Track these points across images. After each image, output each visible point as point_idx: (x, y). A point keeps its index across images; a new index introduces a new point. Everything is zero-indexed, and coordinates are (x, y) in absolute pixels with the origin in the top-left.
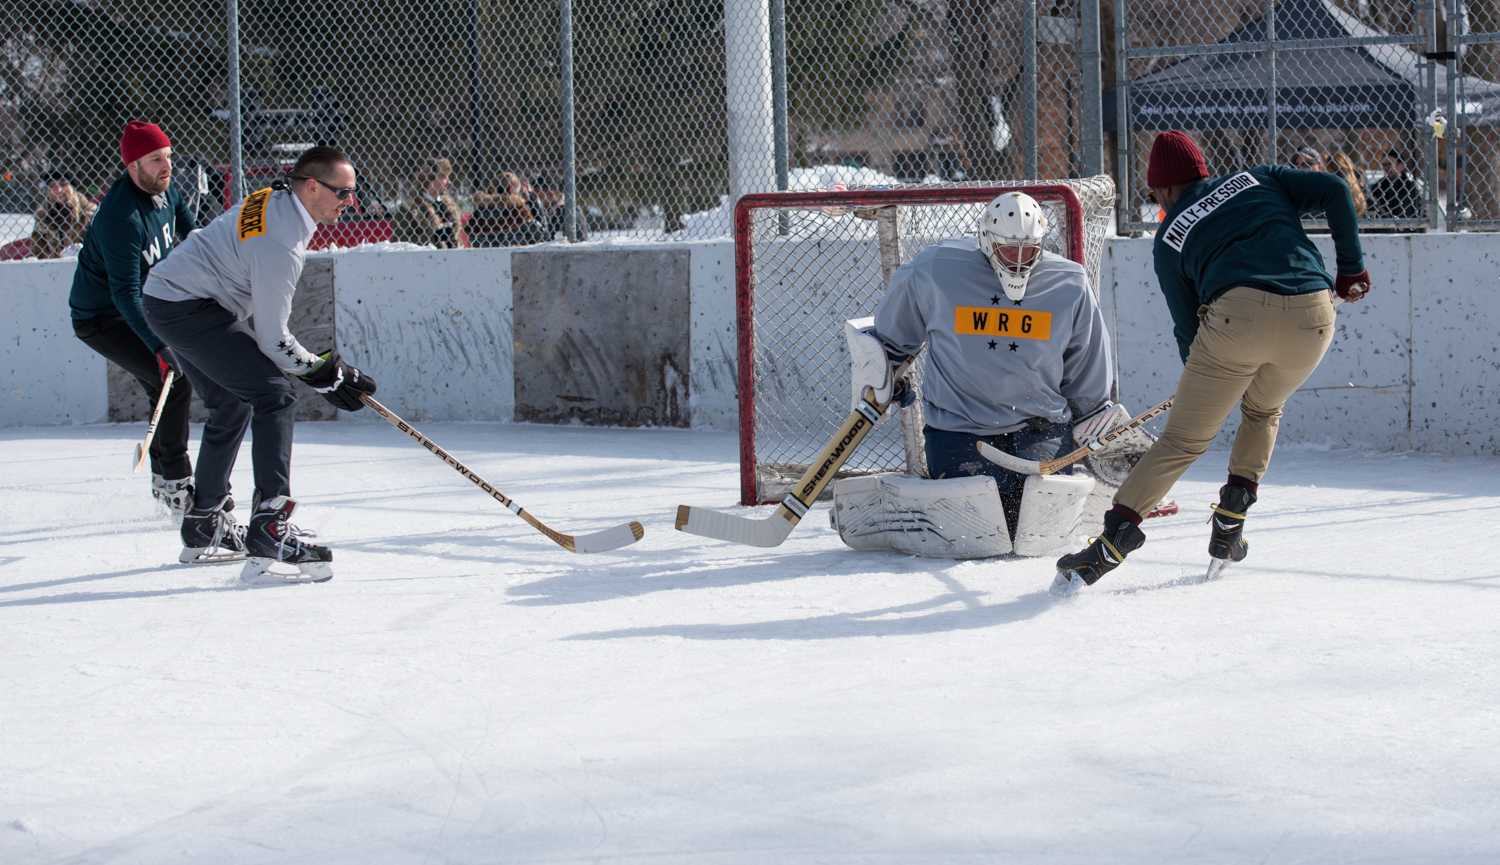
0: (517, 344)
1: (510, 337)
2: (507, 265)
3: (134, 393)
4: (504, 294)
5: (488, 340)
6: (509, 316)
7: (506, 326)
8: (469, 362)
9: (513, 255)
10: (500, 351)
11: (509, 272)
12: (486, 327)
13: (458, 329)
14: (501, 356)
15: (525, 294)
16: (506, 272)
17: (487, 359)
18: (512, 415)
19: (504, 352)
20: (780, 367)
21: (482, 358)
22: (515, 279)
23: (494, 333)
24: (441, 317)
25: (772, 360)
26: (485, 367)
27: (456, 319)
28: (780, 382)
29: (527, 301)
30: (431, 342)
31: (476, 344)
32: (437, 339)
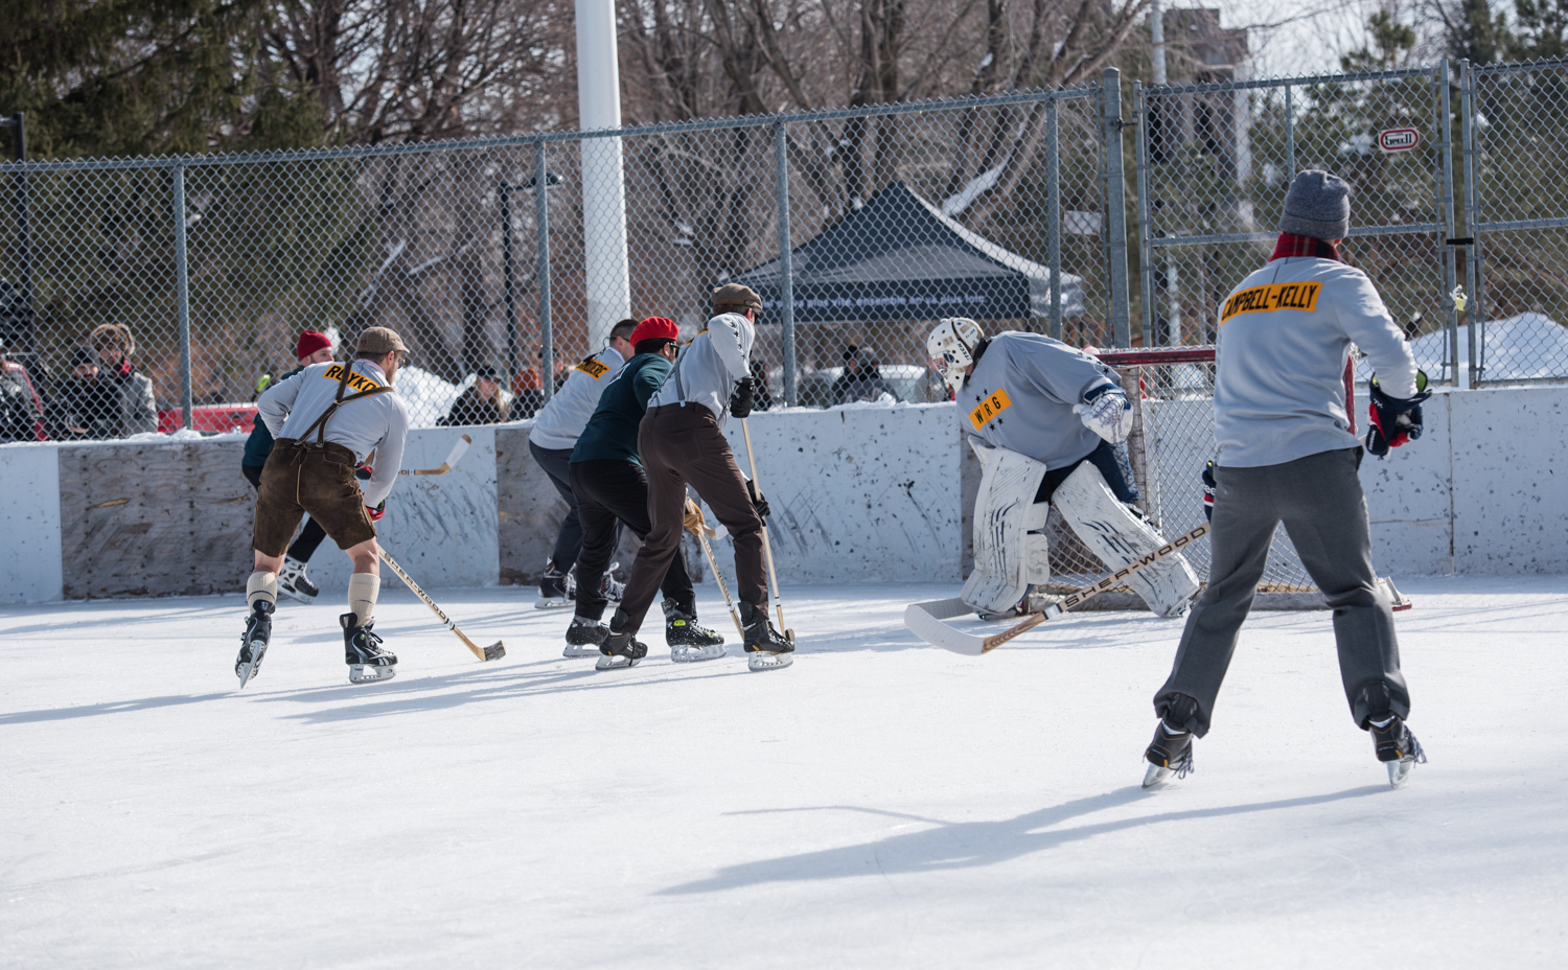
0: (502, 514)
1: (494, 507)
2: (491, 440)
3: (90, 572)
4: (489, 468)
5: (468, 511)
6: (494, 489)
7: (488, 497)
8: (447, 532)
9: (497, 432)
10: (482, 521)
11: (493, 448)
12: (466, 498)
13: (435, 502)
14: (484, 525)
15: (510, 467)
16: (488, 448)
17: (468, 528)
18: (498, 579)
19: (487, 522)
20: (801, 525)
21: (461, 526)
22: (499, 454)
23: (475, 504)
24: (416, 491)
25: (792, 519)
26: (466, 536)
27: (432, 492)
28: (802, 537)
29: (514, 474)
30: (405, 514)
31: (455, 515)
32: (411, 512)
